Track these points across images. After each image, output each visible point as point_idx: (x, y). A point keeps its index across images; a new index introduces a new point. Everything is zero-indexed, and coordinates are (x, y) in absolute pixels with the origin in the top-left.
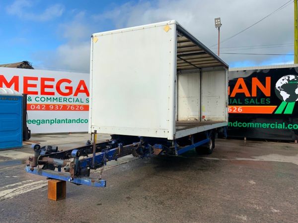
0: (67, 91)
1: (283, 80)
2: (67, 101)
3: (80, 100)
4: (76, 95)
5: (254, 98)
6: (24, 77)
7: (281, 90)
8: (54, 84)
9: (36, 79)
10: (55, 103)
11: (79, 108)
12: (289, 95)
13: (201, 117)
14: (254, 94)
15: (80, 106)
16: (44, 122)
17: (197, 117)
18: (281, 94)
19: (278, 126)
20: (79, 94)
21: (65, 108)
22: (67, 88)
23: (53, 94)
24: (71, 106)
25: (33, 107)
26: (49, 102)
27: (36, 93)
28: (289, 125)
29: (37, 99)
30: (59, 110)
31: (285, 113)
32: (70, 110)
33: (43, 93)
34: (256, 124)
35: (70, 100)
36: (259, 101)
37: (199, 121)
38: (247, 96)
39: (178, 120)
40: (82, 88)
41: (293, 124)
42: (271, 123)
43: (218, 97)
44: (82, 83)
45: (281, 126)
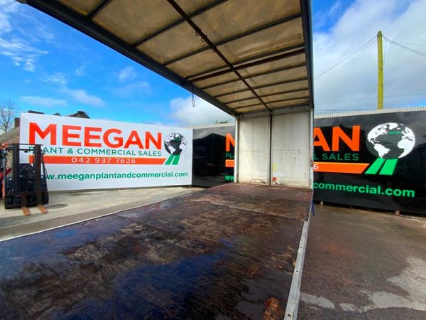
0: (117, 142)
1: (379, 129)
2: (117, 153)
3: (131, 153)
4: (127, 146)
5: (336, 153)
6: (64, 126)
7: (375, 143)
8: (101, 134)
9: (79, 128)
10: (102, 155)
11: (130, 161)
13: (271, 179)
14: (336, 147)
15: (131, 159)
16: (88, 176)
17: (266, 179)
18: (375, 147)
19: (369, 190)
20: (131, 146)
21: (113, 161)
22: (116, 139)
23: (99, 145)
24: (120, 159)
25: (74, 160)
26: (94, 155)
27: (79, 144)
28: (387, 191)
29: (80, 151)
30: (106, 163)
31: (381, 173)
32: (119, 163)
33: (87, 144)
34: (337, 186)
35: (120, 152)
36: (342, 156)
37: (268, 184)
38: (325, 150)
39: (238, 181)
40: (134, 139)
41: (394, 189)
42: (359, 186)
43: (297, 152)
44: (134, 133)
45: (375, 191)
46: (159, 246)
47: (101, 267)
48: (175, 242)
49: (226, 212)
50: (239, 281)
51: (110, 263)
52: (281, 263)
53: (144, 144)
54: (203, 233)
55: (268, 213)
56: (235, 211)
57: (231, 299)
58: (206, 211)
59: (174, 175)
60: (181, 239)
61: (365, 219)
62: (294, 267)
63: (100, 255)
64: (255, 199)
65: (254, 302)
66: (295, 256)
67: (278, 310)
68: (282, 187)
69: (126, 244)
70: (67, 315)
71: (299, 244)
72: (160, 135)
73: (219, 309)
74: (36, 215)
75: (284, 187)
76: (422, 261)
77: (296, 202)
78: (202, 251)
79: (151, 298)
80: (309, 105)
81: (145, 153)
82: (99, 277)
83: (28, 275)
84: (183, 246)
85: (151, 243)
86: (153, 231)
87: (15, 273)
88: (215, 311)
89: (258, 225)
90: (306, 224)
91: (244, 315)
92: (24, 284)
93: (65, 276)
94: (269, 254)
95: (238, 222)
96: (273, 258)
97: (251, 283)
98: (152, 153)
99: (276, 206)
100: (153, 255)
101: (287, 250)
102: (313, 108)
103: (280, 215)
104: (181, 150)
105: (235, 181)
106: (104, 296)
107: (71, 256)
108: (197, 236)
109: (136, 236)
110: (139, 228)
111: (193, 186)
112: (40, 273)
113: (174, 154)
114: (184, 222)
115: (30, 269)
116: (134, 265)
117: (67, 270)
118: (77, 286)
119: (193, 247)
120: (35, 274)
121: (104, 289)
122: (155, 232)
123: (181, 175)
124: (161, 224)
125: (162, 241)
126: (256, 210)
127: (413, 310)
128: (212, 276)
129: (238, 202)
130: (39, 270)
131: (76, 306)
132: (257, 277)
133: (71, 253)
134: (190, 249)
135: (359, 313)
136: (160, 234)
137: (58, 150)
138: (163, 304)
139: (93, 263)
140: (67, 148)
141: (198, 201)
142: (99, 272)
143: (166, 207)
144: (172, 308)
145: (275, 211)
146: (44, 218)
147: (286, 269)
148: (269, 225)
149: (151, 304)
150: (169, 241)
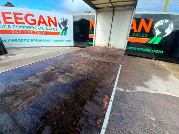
0: (33, 22)
2: (34, 28)
3: (42, 28)
4: (39, 25)
6: (2, 12)
7: (157, 29)
8: (23, 17)
9: (10, 13)
10: (26, 29)
11: (43, 33)
12: (160, 33)
13: (109, 45)
15: (43, 32)
16: (22, 40)
17: (107, 45)
18: (156, 31)
20: (41, 24)
21: (34, 33)
22: (32, 20)
23: (24, 23)
24: (37, 31)
25: (13, 32)
26: (22, 29)
27: (13, 23)
29: (14, 27)
30: (30, 34)
32: (37, 34)
33: (17, 23)
34: (135, 48)
35: (36, 28)
37: (107, 47)
39: (94, 45)
40: (42, 21)
41: (156, 50)
42: (143, 48)
43: (122, 32)
44: (41, 17)
45: (148, 50)
46: (63, 76)
47: (40, 85)
48: (70, 74)
49: (89, 61)
50: (95, 89)
51: (44, 84)
52: (110, 82)
53: (47, 23)
54: (80, 70)
55: (107, 61)
56: (93, 60)
57: (92, 95)
58: (81, 60)
59: (65, 40)
60: (72, 73)
61: (141, 61)
62: (114, 84)
63: (38, 80)
64: (101, 55)
65: (100, 96)
66: (115, 79)
67: (108, 99)
68: (113, 49)
69: (49, 75)
70: (30, 105)
71: (117, 74)
72: (55, 18)
73: (88, 99)
74: (4, 59)
75: (114, 49)
76: (157, 77)
77: (118, 56)
78: (80, 78)
79: (62, 96)
80: (134, 6)
81: (49, 29)
82: (40, 89)
83: (8, 90)
84: (73, 76)
85: (59, 75)
86: (59, 69)
87: (3, 90)
88: (86, 100)
89: (102, 66)
90: (121, 66)
91: (96, 101)
92: (8, 95)
93: (25, 90)
94: (106, 79)
95: (95, 65)
96: (107, 80)
97: (99, 90)
98: (53, 29)
99: (110, 58)
100: (61, 80)
101: (112, 77)
102: (136, 7)
103: (111, 62)
104: (67, 28)
105: (93, 45)
106: (44, 97)
107: (26, 81)
108: (78, 72)
109: (52, 72)
110: (53, 68)
111: (74, 46)
112: (13, 89)
113: (64, 30)
114: (72, 65)
115: (9, 88)
116: (54, 84)
117: (26, 87)
118: (32, 93)
119: (77, 76)
120: (11, 90)
121: (43, 94)
122: (60, 70)
123: (68, 41)
124: (63, 66)
125: (64, 74)
126: (102, 60)
127: (149, 93)
128: (85, 88)
129: (95, 56)
130: (13, 88)
131: (33, 101)
132: (101, 87)
133: (25, 80)
134: (75, 77)
135: (131, 93)
136: (63, 71)
137: (3, 26)
138: (67, 98)
139: (36, 84)
140: (7, 25)
141: (77, 55)
142: (40, 87)
143: (63, 58)
144: (71, 100)
145: (109, 60)
146: (8, 60)
147: (111, 84)
148: (107, 66)
149: (63, 98)
150: (67, 74)
